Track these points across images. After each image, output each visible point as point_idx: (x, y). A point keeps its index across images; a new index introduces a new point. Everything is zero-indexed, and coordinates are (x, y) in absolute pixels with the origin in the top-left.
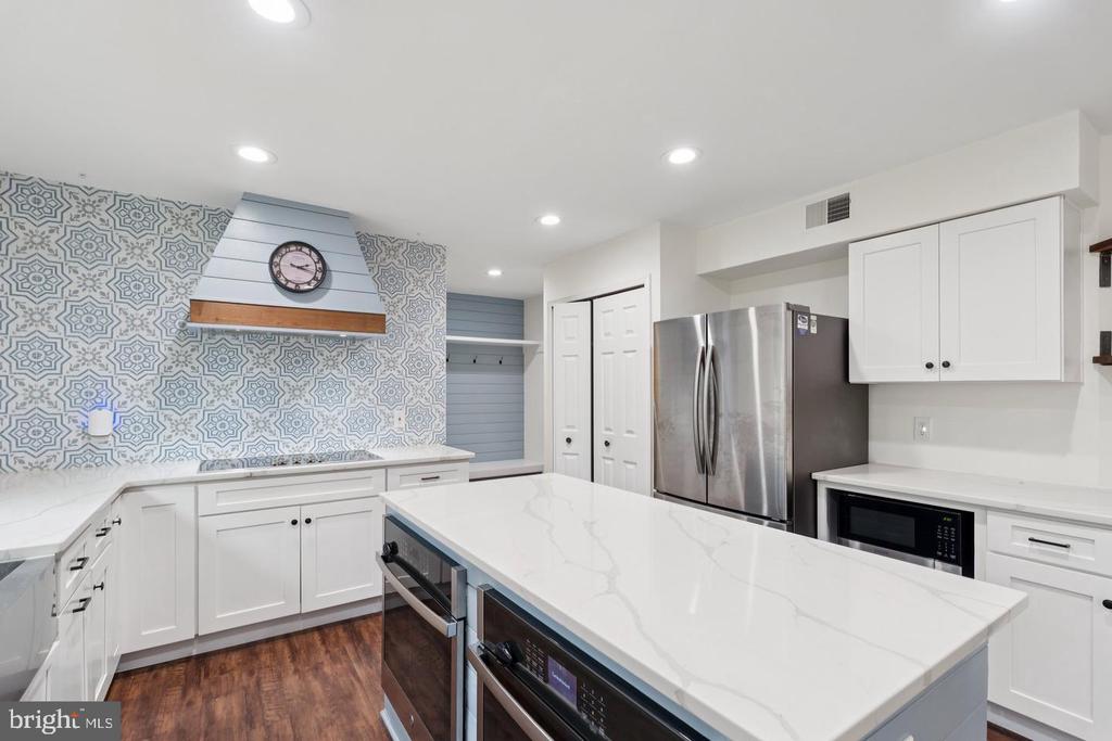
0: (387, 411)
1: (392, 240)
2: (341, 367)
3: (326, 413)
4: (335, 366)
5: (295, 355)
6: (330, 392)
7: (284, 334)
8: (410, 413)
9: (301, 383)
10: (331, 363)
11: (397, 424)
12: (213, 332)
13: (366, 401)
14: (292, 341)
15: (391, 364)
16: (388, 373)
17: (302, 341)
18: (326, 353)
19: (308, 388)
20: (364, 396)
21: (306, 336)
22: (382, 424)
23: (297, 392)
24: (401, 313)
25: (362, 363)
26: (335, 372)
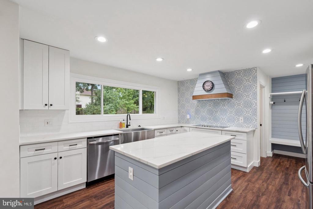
0: (238, 117)
1: (239, 71)
2: (226, 106)
3: (222, 117)
4: (224, 106)
5: (216, 104)
6: (223, 112)
7: (214, 100)
8: (245, 118)
9: (217, 110)
10: (223, 105)
11: (240, 121)
12: (202, 101)
13: (232, 115)
14: (215, 101)
15: (239, 105)
16: (238, 107)
17: (217, 101)
18: (222, 103)
19: (219, 111)
20: (232, 113)
21: (218, 100)
22: (237, 121)
23: (216, 112)
24: (242, 90)
25: (231, 105)
26: (224, 107)
